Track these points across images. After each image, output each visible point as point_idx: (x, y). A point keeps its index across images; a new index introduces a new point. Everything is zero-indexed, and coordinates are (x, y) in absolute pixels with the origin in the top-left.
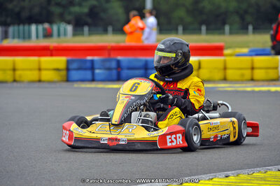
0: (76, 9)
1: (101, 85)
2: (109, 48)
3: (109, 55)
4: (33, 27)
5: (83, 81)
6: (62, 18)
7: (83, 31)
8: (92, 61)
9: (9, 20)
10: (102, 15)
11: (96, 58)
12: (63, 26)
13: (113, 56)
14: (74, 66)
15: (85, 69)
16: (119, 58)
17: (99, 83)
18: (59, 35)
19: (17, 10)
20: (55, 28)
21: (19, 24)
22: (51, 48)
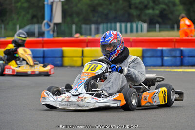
0: (150, 11)
1: (168, 69)
2: (175, 40)
3: (175, 46)
4: (118, 25)
5: (154, 66)
6: (140, 18)
7: (156, 28)
8: (162, 51)
9: (99, 20)
10: (170, 16)
11: (164, 48)
12: (140, 24)
13: (177, 47)
14: (148, 54)
15: (157, 57)
16: (182, 48)
17: (167, 67)
18: (137, 31)
19: (106, 12)
20: (134, 25)
21: (107, 23)
22: (131, 41)
